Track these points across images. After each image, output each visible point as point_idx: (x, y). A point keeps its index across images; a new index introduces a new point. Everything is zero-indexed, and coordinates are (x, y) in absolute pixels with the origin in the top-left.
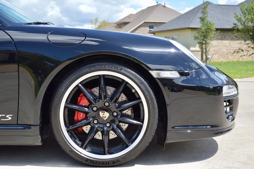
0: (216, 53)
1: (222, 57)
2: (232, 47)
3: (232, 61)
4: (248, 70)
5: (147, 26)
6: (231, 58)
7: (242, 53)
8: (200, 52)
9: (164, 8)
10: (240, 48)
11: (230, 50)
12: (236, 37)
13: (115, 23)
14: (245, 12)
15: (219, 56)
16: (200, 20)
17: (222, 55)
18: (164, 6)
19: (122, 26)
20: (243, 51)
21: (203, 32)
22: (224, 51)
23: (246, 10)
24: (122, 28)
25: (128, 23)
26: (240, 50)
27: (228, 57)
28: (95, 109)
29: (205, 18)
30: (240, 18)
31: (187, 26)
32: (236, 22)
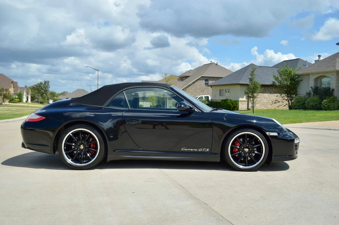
0: (259, 103)
1: (262, 106)
2: (270, 98)
3: (271, 109)
4: (285, 118)
5: (203, 80)
6: (270, 107)
7: (278, 104)
8: (247, 102)
9: (217, 66)
10: (276, 100)
11: (269, 101)
12: (274, 92)
13: (179, 77)
14: (281, 73)
15: (261, 105)
16: (249, 80)
17: (263, 104)
18: (217, 65)
19: (184, 79)
20: (279, 102)
21: (251, 89)
22: (265, 101)
23: (282, 72)
24: (184, 81)
25: (189, 76)
26: (277, 102)
27: (267, 106)
28: (243, 147)
29: (253, 79)
30: (277, 78)
31: (237, 83)
32: (274, 81)
